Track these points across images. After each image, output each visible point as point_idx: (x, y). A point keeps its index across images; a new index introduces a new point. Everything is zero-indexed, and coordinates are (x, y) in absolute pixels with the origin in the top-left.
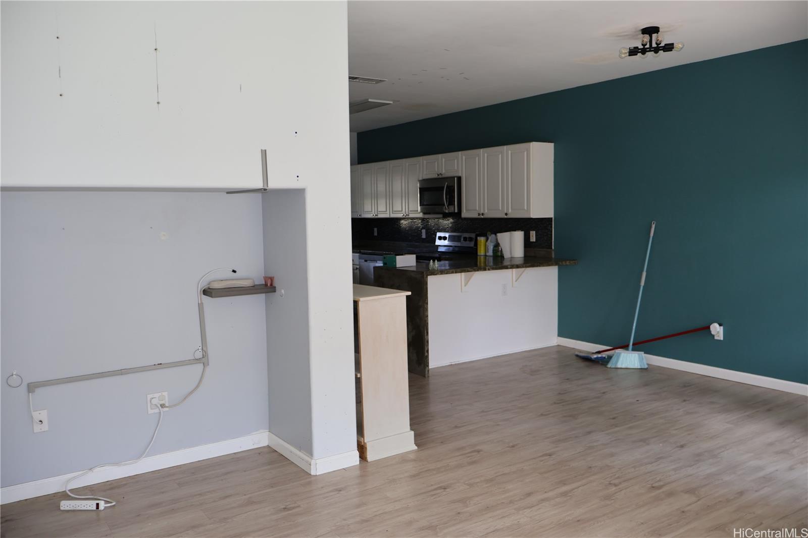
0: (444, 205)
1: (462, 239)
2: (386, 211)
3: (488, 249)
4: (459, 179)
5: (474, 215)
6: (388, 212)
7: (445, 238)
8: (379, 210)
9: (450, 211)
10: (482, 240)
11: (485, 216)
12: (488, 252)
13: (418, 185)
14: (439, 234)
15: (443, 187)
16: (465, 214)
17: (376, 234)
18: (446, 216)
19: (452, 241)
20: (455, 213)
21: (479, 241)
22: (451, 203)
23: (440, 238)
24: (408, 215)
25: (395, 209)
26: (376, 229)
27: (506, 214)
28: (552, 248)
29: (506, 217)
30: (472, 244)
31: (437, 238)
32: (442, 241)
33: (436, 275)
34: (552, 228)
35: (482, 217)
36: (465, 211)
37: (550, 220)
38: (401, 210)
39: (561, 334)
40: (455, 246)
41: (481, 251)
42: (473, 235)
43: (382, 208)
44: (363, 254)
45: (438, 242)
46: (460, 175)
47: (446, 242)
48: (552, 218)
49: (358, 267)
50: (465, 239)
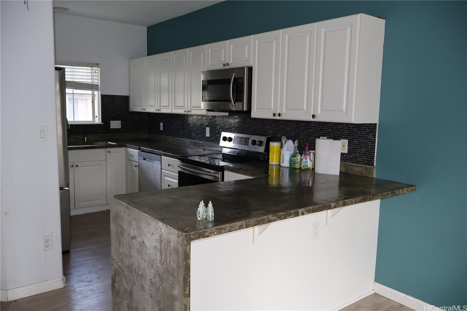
0: (230, 101)
1: (250, 142)
2: (168, 106)
3: (283, 159)
4: (250, 69)
5: (269, 116)
6: (170, 107)
7: (230, 139)
8: (162, 105)
9: (238, 109)
10: (274, 145)
11: (282, 118)
12: (283, 162)
13: (202, 77)
14: (224, 134)
15: (230, 80)
16: (255, 114)
17: (162, 129)
18: (232, 113)
19: (238, 144)
20: (244, 111)
21: (271, 147)
22: (239, 98)
23: (225, 139)
24: (191, 112)
25: (177, 105)
26: (162, 124)
27: (313, 116)
28: (373, 165)
29: (312, 120)
30: (262, 149)
31: (222, 138)
32: (227, 142)
33: (208, 236)
34: (374, 136)
35: (278, 118)
36: (255, 110)
37: (372, 127)
38: (183, 105)
39: (379, 279)
40: (242, 150)
41: (273, 160)
42: (264, 139)
43: (164, 103)
44: (143, 151)
45: (222, 143)
46: (251, 64)
47: (231, 144)
48: (375, 124)
49: (137, 164)
50: (254, 143)
